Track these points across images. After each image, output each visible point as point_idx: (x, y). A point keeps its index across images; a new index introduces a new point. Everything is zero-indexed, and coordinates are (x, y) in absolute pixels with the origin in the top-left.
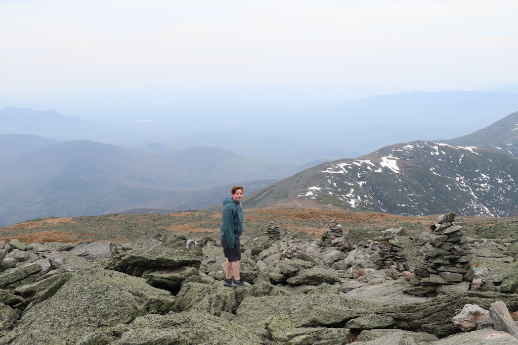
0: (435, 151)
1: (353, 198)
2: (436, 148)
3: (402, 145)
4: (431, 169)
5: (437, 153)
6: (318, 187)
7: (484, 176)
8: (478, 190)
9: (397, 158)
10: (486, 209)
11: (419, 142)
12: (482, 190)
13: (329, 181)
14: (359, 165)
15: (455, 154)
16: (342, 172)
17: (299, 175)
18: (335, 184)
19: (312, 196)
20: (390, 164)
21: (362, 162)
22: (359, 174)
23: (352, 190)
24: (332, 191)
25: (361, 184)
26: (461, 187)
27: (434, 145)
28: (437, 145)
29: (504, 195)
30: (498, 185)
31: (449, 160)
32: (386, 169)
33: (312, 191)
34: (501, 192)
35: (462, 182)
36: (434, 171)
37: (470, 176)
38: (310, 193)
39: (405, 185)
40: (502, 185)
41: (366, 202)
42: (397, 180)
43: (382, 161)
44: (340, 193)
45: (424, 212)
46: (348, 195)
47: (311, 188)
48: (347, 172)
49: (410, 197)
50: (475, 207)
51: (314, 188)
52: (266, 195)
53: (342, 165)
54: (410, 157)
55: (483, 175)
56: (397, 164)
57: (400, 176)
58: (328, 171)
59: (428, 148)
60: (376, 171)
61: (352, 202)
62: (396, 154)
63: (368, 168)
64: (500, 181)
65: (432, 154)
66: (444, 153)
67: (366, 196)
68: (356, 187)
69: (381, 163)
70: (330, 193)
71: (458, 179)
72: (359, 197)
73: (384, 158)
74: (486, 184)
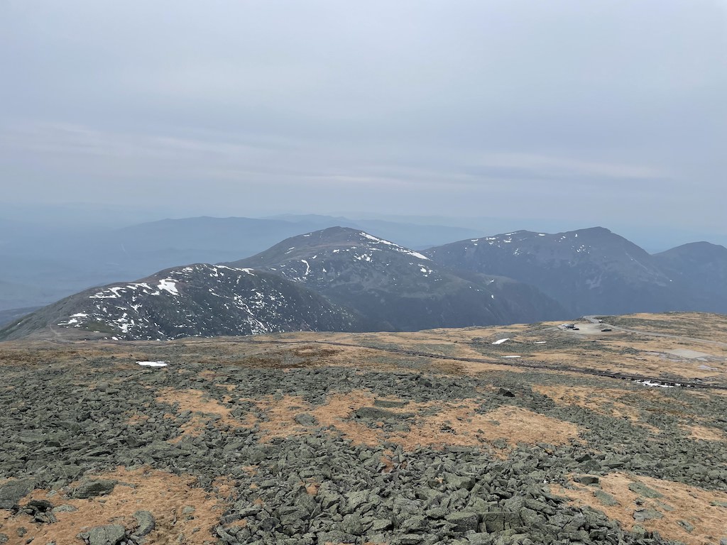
0: (214, 273)
1: (126, 323)
2: (215, 270)
3: (181, 268)
4: (210, 290)
5: (216, 275)
6: (84, 313)
7: (259, 294)
8: (253, 307)
9: (176, 281)
10: (261, 324)
11: (198, 265)
12: (257, 307)
13: (98, 307)
14: (134, 288)
15: (233, 275)
16: (114, 296)
17: (64, 301)
18: (104, 309)
19: (75, 324)
20: (168, 286)
21: (137, 285)
22: (133, 298)
23: (125, 315)
24: (100, 317)
25: (135, 307)
26: (239, 305)
27: (213, 267)
28: (216, 268)
29: (277, 311)
30: (271, 302)
31: (227, 281)
32: (164, 292)
33: (76, 318)
34: (274, 308)
35: (240, 301)
36: (213, 291)
37: (246, 295)
38: (74, 321)
39: (183, 307)
40: (275, 302)
41: (140, 326)
42: (175, 302)
43: (160, 283)
44: (111, 318)
45: (202, 331)
46: (119, 320)
47: (75, 315)
48: (119, 296)
49: (189, 318)
50: (251, 323)
51: (79, 315)
52: (20, 326)
53: (114, 290)
54: (189, 280)
56: (175, 286)
57: (179, 298)
58: (97, 296)
59: (207, 269)
60: (152, 294)
61: (124, 327)
62: (175, 276)
63: (145, 291)
64: (273, 299)
65: (211, 275)
66: (223, 275)
67: (140, 320)
68: (130, 312)
69: (159, 286)
70: (98, 319)
71: (235, 298)
72: (132, 321)
73: (163, 281)
74: (261, 302)
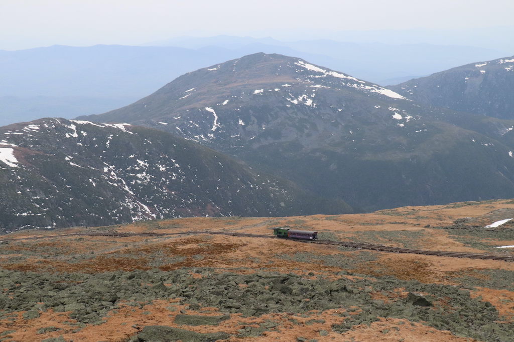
0: (72, 131)
2: (73, 127)
3: (21, 126)
4: (67, 159)
5: (75, 135)
7: (142, 163)
8: (133, 182)
9: (14, 145)
10: (146, 207)
11: (47, 120)
12: (139, 182)
15: (102, 134)
26: (111, 180)
27: (69, 123)
28: (75, 124)
29: (169, 187)
30: (159, 174)
31: (93, 144)
34: (164, 183)
35: (112, 173)
36: (71, 160)
37: (123, 164)
39: (26, 184)
40: (165, 174)
42: (14, 177)
45: (57, 220)
49: (36, 201)
50: (131, 207)
54: (34, 143)
55: (139, 161)
56: (14, 153)
57: (19, 171)
59: (61, 127)
62: (12, 139)
64: (162, 169)
65: (67, 136)
66: (85, 134)
71: (106, 170)
74: (144, 174)
